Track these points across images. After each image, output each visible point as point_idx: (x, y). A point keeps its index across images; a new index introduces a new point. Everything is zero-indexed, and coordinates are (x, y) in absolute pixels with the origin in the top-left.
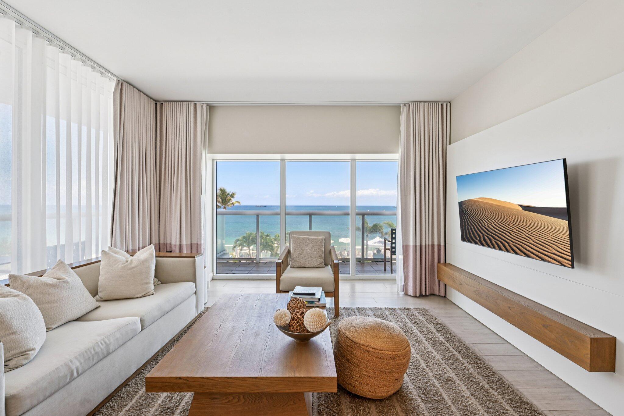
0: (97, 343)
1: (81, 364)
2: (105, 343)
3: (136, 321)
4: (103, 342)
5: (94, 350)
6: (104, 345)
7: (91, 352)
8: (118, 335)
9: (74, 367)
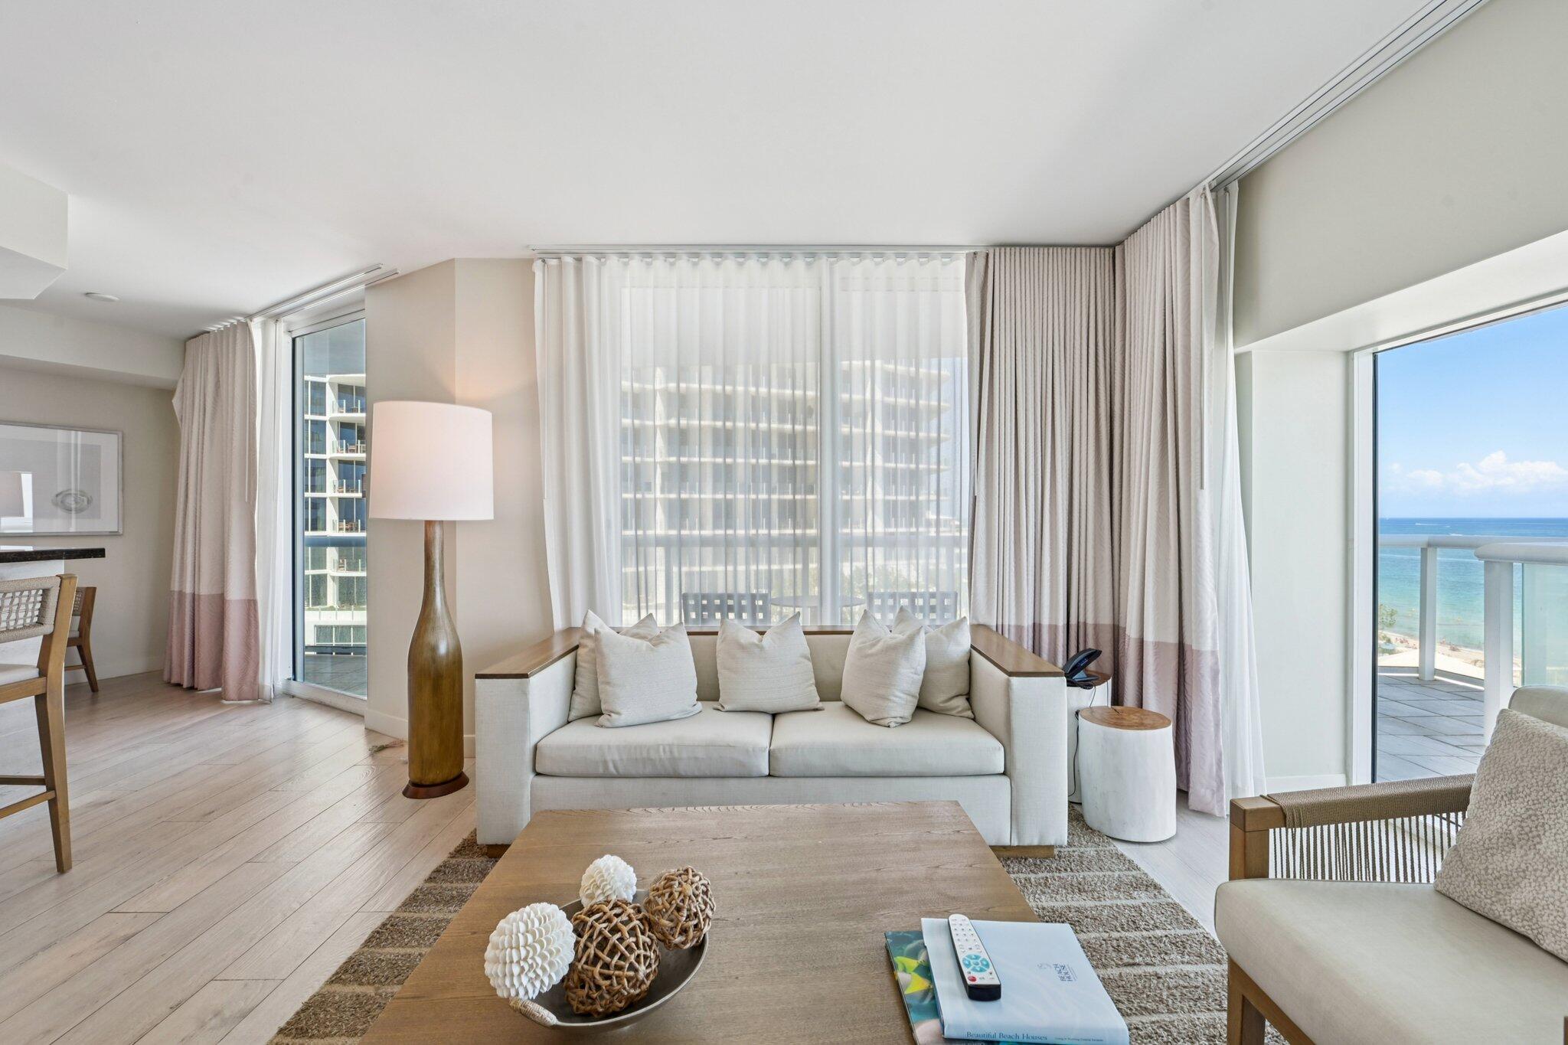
0: (659, 745)
1: (621, 760)
2: (671, 752)
3: (751, 750)
4: (667, 749)
5: (648, 753)
6: (668, 754)
7: (641, 754)
8: (700, 754)
9: (609, 758)
